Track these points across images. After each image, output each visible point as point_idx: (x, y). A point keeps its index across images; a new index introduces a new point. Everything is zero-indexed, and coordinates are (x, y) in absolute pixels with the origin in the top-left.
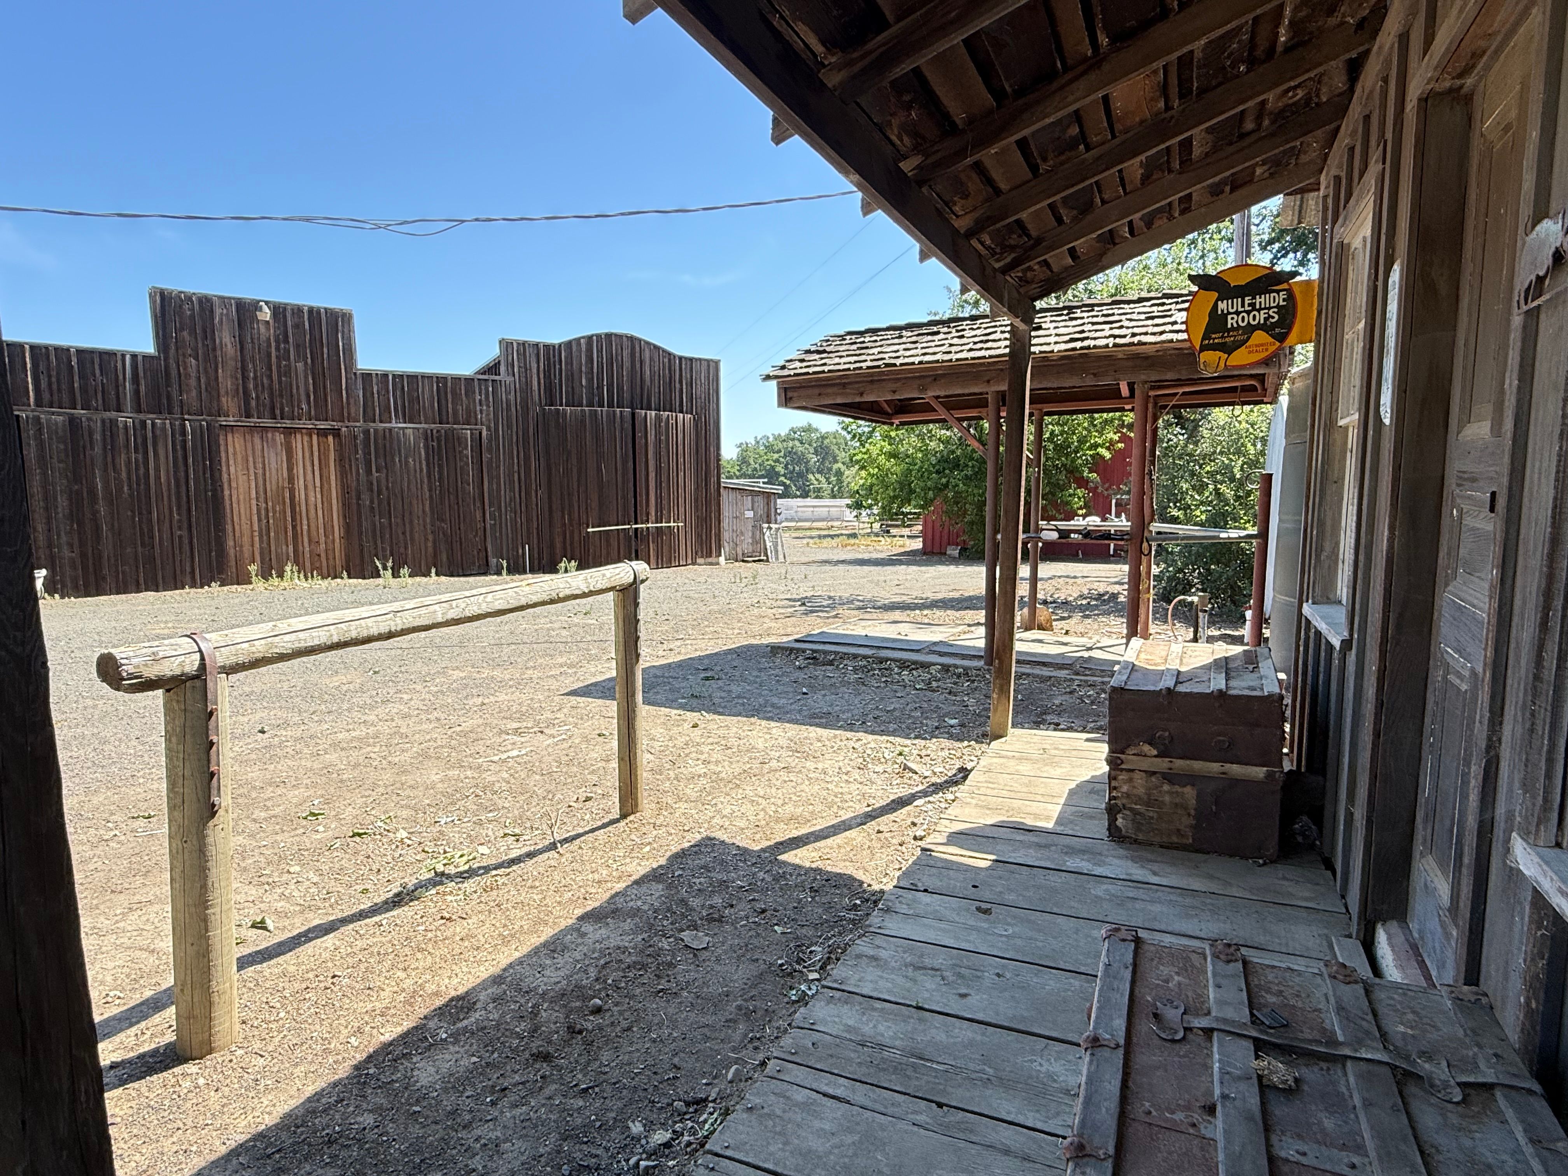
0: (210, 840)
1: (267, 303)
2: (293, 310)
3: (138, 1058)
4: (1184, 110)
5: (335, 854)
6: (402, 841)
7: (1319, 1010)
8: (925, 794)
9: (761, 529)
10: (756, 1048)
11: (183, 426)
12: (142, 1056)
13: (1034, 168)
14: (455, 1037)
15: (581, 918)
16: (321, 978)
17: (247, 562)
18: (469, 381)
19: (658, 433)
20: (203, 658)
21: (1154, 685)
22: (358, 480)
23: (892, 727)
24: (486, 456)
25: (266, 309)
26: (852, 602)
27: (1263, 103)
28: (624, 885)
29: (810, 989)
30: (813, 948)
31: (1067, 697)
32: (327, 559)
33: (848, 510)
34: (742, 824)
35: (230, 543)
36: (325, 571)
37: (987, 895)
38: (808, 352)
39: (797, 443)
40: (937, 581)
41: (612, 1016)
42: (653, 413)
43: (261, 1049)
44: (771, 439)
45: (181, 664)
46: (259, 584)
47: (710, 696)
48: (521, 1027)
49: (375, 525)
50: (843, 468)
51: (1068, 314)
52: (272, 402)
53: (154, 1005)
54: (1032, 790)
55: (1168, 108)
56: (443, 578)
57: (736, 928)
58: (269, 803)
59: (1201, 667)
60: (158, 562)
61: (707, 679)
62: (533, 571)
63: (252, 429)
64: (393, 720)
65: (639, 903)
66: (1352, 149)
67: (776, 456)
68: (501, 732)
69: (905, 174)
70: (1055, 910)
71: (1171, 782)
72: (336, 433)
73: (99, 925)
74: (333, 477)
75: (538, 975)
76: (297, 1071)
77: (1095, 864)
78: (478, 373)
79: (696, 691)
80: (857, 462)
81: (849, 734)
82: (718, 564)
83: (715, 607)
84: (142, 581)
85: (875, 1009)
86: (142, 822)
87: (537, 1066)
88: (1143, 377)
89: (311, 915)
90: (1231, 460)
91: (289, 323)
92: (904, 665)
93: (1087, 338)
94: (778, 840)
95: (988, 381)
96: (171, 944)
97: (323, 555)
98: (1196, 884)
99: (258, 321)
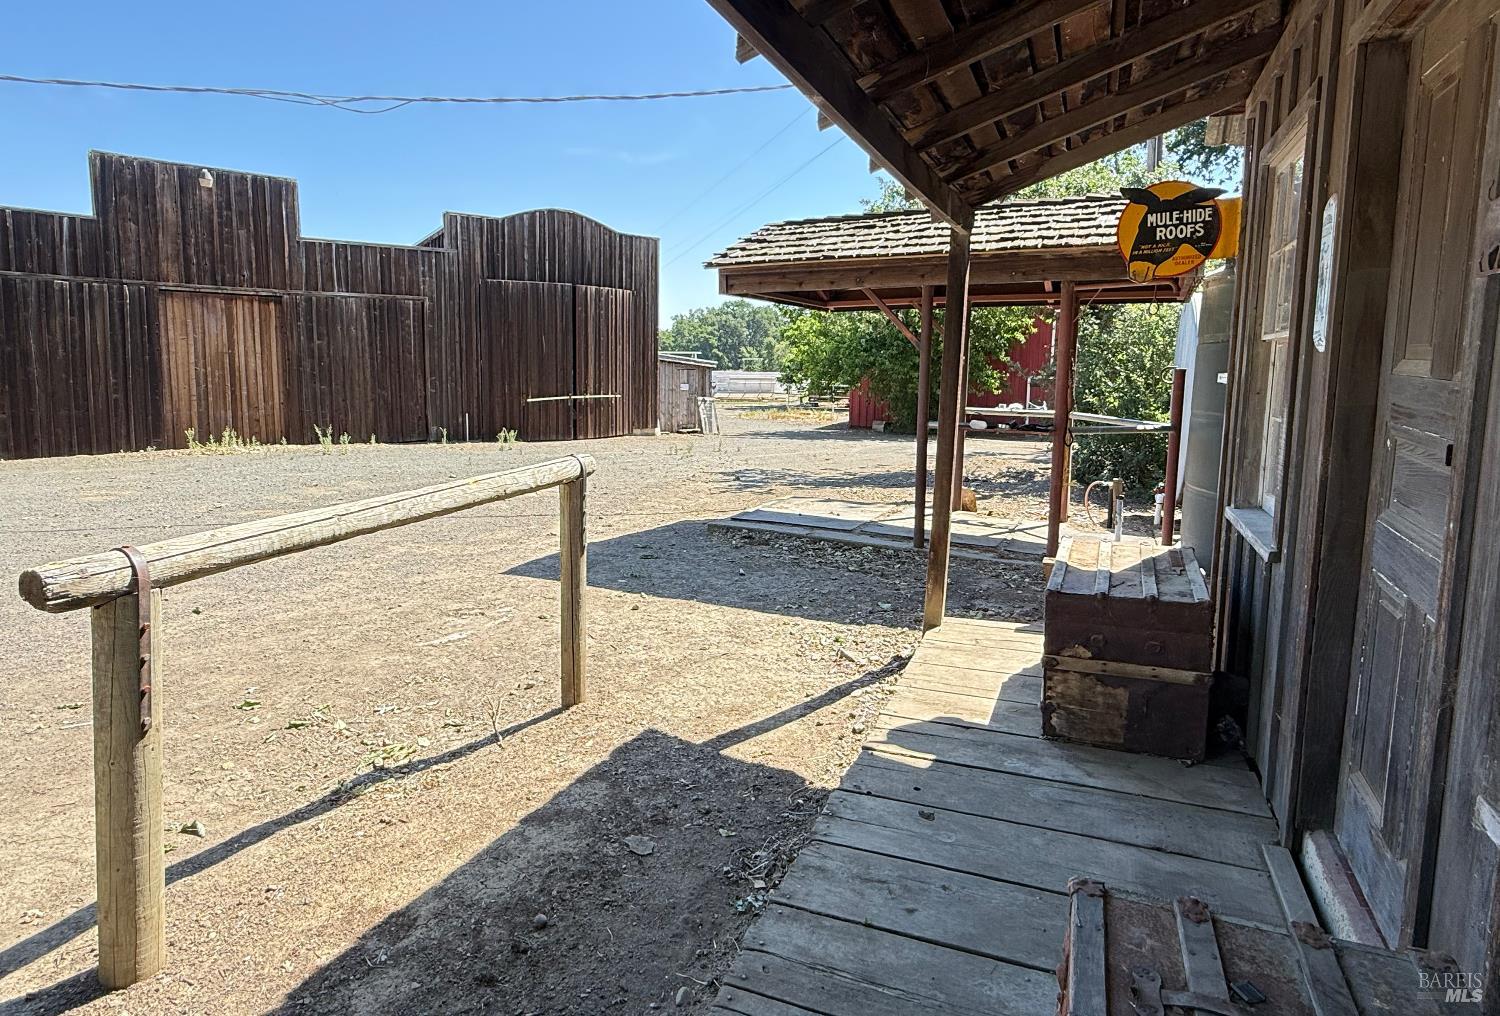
0: (139, 761)
1: (210, 170)
2: (236, 178)
3: (57, 988)
4: (1128, 38)
5: (272, 747)
6: (340, 732)
7: (1292, 981)
8: (862, 683)
9: (696, 401)
10: (704, 967)
11: (121, 290)
12: (60, 986)
13: (983, 87)
14: (395, 959)
15: (524, 821)
16: (255, 892)
17: (184, 426)
18: (412, 252)
19: (598, 307)
20: (135, 573)
21: (1089, 588)
22: (299, 347)
23: (828, 611)
24: (428, 326)
25: (209, 176)
26: (783, 477)
27: (1199, 35)
28: (567, 783)
29: (757, 900)
30: (757, 853)
31: (991, 581)
32: (266, 425)
33: (778, 384)
34: (684, 715)
35: (167, 407)
36: (264, 436)
37: (929, 799)
38: (748, 240)
39: (730, 317)
40: (865, 456)
41: (557, 932)
42: (594, 288)
43: (189, 976)
44: (705, 312)
45: (111, 581)
46: (196, 449)
47: (650, 576)
48: (465, 947)
49: (315, 392)
50: (774, 342)
51: (998, 213)
52: (213, 267)
53: (74, 926)
54: (966, 682)
55: (1113, 35)
56: (383, 445)
57: (681, 831)
58: (203, 692)
59: (1132, 569)
60: (93, 425)
61: (646, 557)
62: (472, 439)
63: (193, 294)
64: (331, 600)
65: (583, 804)
66: (1280, 80)
67: (710, 329)
68: (442, 614)
69: (863, 92)
70: (996, 815)
71: (1104, 684)
72: (278, 300)
73: (19, 832)
74: (274, 344)
75: (481, 886)
76: (228, 1001)
77: (1031, 764)
78: (422, 244)
79: (636, 571)
80: (788, 338)
81: (786, 619)
82: (654, 435)
83: (652, 481)
84: (75, 442)
85: (824, 927)
86: (67, 713)
87: (481, 992)
88: (1069, 277)
89: (244, 817)
90: (1142, 350)
91: (232, 191)
92: (837, 545)
93: (1017, 238)
94: (721, 733)
95: (923, 276)
96: (95, 853)
97: (262, 421)
98: (1131, 787)
99: (200, 188)
